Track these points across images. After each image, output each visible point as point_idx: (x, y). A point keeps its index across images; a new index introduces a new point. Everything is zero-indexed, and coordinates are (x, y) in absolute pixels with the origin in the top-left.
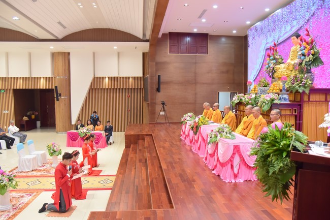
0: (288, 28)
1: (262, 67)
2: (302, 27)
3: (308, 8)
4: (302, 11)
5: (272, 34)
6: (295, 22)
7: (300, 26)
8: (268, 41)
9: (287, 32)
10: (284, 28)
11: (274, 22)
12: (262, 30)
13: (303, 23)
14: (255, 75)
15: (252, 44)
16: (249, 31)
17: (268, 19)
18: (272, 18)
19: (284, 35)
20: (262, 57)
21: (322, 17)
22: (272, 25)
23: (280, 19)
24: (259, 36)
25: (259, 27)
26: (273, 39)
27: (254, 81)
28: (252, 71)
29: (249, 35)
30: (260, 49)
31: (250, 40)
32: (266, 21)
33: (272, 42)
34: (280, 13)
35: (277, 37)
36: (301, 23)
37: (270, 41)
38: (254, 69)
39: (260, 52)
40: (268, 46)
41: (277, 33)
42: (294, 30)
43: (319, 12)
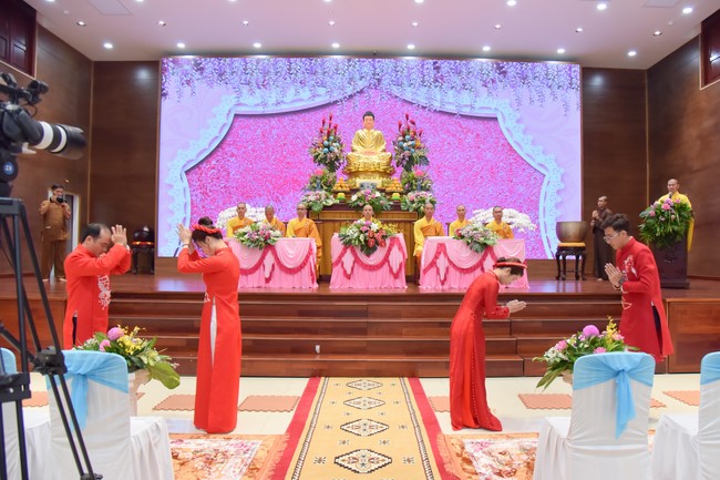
0: (305, 94)
1: (218, 146)
2: (337, 101)
3: (351, 79)
4: (338, 80)
5: (257, 91)
6: (321, 91)
7: (332, 100)
8: (242, 102)
9: (300, 100)
10: (292, 90)
11: (265, 73)
12: (221, 75)
13: (341, 97)
14: (191, 161)
15: (180, 94)
16: (168, 63)
17: (245, 61)
18: (258, 62)
19: (292, 102)
20: (220, 126)
21: (377, 101)
22: (257, 76)
23: (283, 73)
24: (211, 84)
25: (210, 65)
26: (260, 101)
27: (187, 172)
28: (180, 151)
29: (166, 70)
30: (214, 110)
31: (171, 82)
32: (238, 62)
33: (258, 105)
34: (282, 62)
35: (273, 100)
36: (337, 96)
37: (252, 103)
38: (186, 146)
39: (215, 116)
40: (242, 110)
41: (274, 94)
42: (319, 101)
43: (372, 92)
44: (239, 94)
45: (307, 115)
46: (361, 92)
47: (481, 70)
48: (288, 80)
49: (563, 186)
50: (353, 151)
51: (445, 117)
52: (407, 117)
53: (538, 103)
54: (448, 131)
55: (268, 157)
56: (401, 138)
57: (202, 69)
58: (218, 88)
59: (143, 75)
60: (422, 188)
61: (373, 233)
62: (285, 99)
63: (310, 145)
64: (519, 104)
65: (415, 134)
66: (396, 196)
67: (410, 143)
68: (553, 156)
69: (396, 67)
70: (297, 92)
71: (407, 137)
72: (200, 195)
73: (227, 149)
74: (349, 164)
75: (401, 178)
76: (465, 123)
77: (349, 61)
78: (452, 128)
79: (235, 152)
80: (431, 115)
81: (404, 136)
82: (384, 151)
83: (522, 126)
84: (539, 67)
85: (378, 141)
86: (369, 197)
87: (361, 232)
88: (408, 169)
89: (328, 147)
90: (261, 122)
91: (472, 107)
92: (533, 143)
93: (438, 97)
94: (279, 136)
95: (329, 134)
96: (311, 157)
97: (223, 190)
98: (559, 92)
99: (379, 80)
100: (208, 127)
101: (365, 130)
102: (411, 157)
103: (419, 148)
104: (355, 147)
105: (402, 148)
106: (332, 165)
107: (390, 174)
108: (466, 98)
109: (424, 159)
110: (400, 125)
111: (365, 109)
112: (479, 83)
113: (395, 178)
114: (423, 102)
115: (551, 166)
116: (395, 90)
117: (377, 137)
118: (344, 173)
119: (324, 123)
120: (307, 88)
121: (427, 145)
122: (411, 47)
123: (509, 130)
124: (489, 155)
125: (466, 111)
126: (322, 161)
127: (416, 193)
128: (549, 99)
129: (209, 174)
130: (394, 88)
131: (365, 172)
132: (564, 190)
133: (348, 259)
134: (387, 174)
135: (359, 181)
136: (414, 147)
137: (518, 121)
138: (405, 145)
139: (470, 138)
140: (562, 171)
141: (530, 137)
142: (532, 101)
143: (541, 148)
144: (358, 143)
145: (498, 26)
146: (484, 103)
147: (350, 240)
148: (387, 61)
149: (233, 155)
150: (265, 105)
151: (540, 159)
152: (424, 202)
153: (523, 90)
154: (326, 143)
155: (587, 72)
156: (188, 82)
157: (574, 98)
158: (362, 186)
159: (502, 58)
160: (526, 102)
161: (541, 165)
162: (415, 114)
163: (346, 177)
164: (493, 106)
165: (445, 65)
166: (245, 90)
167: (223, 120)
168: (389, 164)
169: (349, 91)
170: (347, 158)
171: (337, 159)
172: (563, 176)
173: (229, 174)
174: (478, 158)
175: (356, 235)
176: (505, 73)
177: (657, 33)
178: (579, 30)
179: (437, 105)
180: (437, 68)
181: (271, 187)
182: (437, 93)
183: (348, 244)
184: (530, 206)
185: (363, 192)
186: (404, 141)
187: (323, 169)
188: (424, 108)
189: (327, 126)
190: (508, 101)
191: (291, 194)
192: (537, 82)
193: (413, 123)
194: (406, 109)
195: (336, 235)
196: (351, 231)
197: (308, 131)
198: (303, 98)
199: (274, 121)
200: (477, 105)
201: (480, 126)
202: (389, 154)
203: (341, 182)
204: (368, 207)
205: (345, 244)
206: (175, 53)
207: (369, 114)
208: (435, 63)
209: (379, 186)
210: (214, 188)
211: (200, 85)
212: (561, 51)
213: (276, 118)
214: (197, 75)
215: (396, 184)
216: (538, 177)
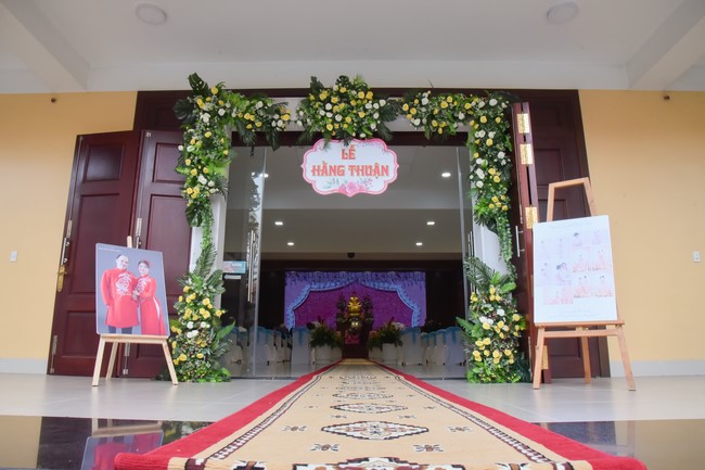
1: (304, 302)
5: (317, 283)
6: (338, 283)
7: (342, 286)
8: (312, 287)
10: (329, 283)
11: (320, 277)
12: (305, 278)
14: (295, 306)
15: (291, 284)
16: (287, 274)
17: (313, 273)
18: (317, 274)
20: (305, 295)
21: (357, 287)
22: (317, 278)
23: (326, 277)
24: (301, 281)
25: (301, 274)
27: (294, 311)
29: (286, 276)
30: (303, 290)
31: (288, 281)
32: (311, 274)
33: (317, 288)
35: (323, 286)
37: (315, 287)
39: (303, 292)
40: (312, 290)
41: (323, 284)
42: (338, 287)
43: (355, 284)
44: (311, 284)
45: (334, 292)
46: (351, 284)
48: (327, 280)
49: (420, 314)
50: (349, 304)
51: (379, 292)
52: (366, 293)
53: (411, 286)
54: (381, 297)
56: (364, 300)
57: (298, 276)
58: (304, 282)
62: (326, 286)
63: (336, 303)
64: (405, 286)
65: (369, 299)
68: (416, 304)
71: (367, 300)
73: (307, 303)
76: (386, 294)
79: (310, 304)
80: (374, 291)
82: (359, 304)
83: (406, 294)
85: (357, 301)
90: (319, 294)
91: (388, 288)
92: (410, 300)
94: (325, 299)
95: (341, 299)
98: (418, 282)
99: (357, 279)
100: (301, 295)
101: (353, 298)
102: (368, 307)
106: (343, 309)
108: (386, 285)
109: (371, 307)
110: (364, 296)
112: (391, 280)
114: (372, 286)
115: (416, 307)
119: (340, 295)
120: (334, 282)
121: (373, 302)
123: (401, 296)
124: (394, 304)
125: (386, 289)
126: (339, 308)
128: (415, 284)
129: (301, 311)
130: (362, 282)
134: (360, 312)
136: (369, 303)
137: (404, 292)
138: (366, 302)
139: (388, 298)
140: (420, 309)
141: (409, 298)
142: (409, 285)
144: (351, 302)
146: (393, 287)
150: (320, 288)
151: (412, 305)
153: (406, 282)
154: (341, 302)
156: (294, 281)
157: (423, 284)
160: (407, 286)
162: (369, 292)
164: (395, 287)
165: (379, 274)
166: (313, 283)
167: (306, 293)
169: (348, 283)
172: (420, 311)
173: (308, 311)
174: (390, 305)
176: (400, 276)
179: (377, 287)
182: (377, 284)
183: (349, 333)
184: (408, 321)
187: (339, 311)
188: (372, 289)
190: (400, 285)
192: (411, 279)
194: (366, 290)
198: (331, 285)
199: (323, 294)
200: (390, 287)
201: (391, 295)
211: (298, 281)
214: (297, 278)
216: (410, 312)
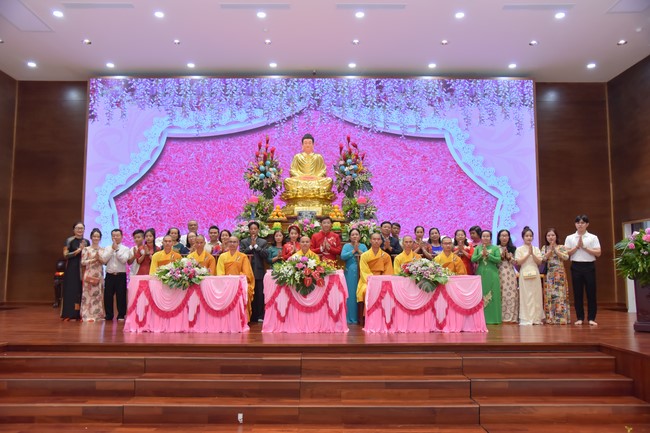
0: (242, 116)
1: (149, 171)
2: (274, 124)
3: (289, 100)
4: (276, 101)
5: (191, 113)
6: (258, 112)
7: (270, 122)
8: (175, 124)
9: (237, 122)
10: (228, 112)
11: (200, 94)
12: (153, 96)
13: (279, 119)
14: (121, 186)
15: (109, 116)
16: (96, 84)
17: (178, 82)
18: (192, 82)
19: (228, 124)
20: (151, 150)
21: (318, 123)
22: (191, 97)
23: (219, 94)
24: (142, 106)
25: (141, 86)
26: (194, 123)
27: (116, 198)
28: (108, 176)
29: (94, 91)
30: (145, 133)
31: (100, 104)
32: (171, 83)
33: (191, 128)
34: (217, 83)
35: (208, 123)
36: (274, 118)
37: (185, 126)
38: (115, 171)
39: (146, 139)
40: (175, 133)
41: (208, 117)
42: (256, 123)
43: (311, 114)
44: (172, 116)
45: (244, 139)
46: (300, 113)
47: (427, 88)
48: (224, 102)
49: (517, 210)
50: (291, 176)
51: (389, 139)
52: (349, 139)
53: (488, 122)
54: (393, 153)
55: (202, 183)
56: (342, 162)
57: (132, 91)
58: (150, 110)
59: (74, 96)
60: (366, 216)
61: (310, 270)
62: (220, 122)
63: (246, 169)
64: (468, 123)
65: (357, 157)
66: (337, 225)
67: (352, 167)
68: (505, 178)
69: (336, 87)
70: (233, 115)
71: (349, 161)
72: (129, 223)
73: (159, 174)
74: (287, 191)
75: (343, 205)
76: (410, 145)
77: (287, 81)
78: (396, 150)
79: (167, 176)
80: (374, 136)
81: (345, 160)
82: (325, 176)
83: (472, 147)
84: (489, 84)
85: (317, 165)
86: (308, 228)
87: (297, 270)
88: (350, 195)
89: (265, 172)
90: (195, 146)
91: (418, 128)
92: (484, 164)
93: (382, 118)
94: (214, 161)
95: (265, 159)
96: (247, 182)
97: (154, 217)
98: (511, 110)
99: (319, 101)
100: (139, 151)
101: (304, 154)
102: (353, 183)
103: (362, 172)
104: (293, 171)
105: (343, 172)
106: (268, 192)
107: (331, 201)
108: (411, 118)
109: (367, 184)
110: (341, 149)
111: (304, 131)
112: (425, 103)
113: (336, 205)
114: (366, 122)
115: (504, 188)
116: (336, 111)
117: (317, 161)
118: (282, 199)
119: (260, 146)
120: (243, 110)
121: (371, 168)
122: (352, 65)
123: (457, 151)
124: (437, 179)
125: (412, 132)
126: (259, 187)
127: (359, 222)
128: (500, 116)
129: (140, 200)
130: (335, 109)
131: (304, 199)
132: (519, 213)
133: (282, 300)
134: (327, 200)
135: (298, 209)
136: (356, 171)
137: (468, 142)
138: (346, 169)
139: (417, 159)
140: (517, 193)
141: (481, 158)
142: (481, 120)
143: (492, 169)
144: (297, 168)
145: (444, 42)
146: (431, 123)
147: (285, 279)
148: (327, 80)
149: (165, 181)
150: (199, 127)
151: (492, 181)
152: (367, 232)
153: (472, 109)
154: (262, 167)
155: (541, 88)
156: (118, 104)
157: (528, 116)
158: (300, 214)
159: (448, 77)
160: (475, 121)
161: (493, 188)
162: (357, 136)
163: (284, 204)
164: (440, 126)
165: (388, 85)
166: (178, 112)
167: (154, 143)
168: (329, 190)
169: (288, 112)
170: (285, 184)
171: (274, 185)
172: (517, 199)
173: (161, 200)
174: (424, 181)
175: (290, 273)
176: (452, 91)
177: (622, 42)
178: (534, 42)
179: (380, 126)
180: (380, 88)
181: (205, 213)
182: (380, 114)
183: (282, 283)
185: (300, 221)
186: (346, 165)
187: (260, 196)
188: (366, 129)
189: (263, 149)
190: (455, 120)
191: (227, 221)
192: (487, 100)
193: (355, 146)
194: (348, 130)
195: (269, 273)
196: (285, 269)
197: (244, 155)
198: (241, 120)
199: (208, 145)
200: (423, 126)
201: (427, 147)
202: (329, 178)
203: (278, 211)
204: (306, 238)
205: (279, 282)
206: (103, 74)
207: (308, 136)
208: (377, 82)
209: (319, 214)
210: (145, 215)
211: (130, 107)
212: (512, 66)
213: (211, 142)
214: (128, 97)
215: (337, 211)
216: (490, 201)
